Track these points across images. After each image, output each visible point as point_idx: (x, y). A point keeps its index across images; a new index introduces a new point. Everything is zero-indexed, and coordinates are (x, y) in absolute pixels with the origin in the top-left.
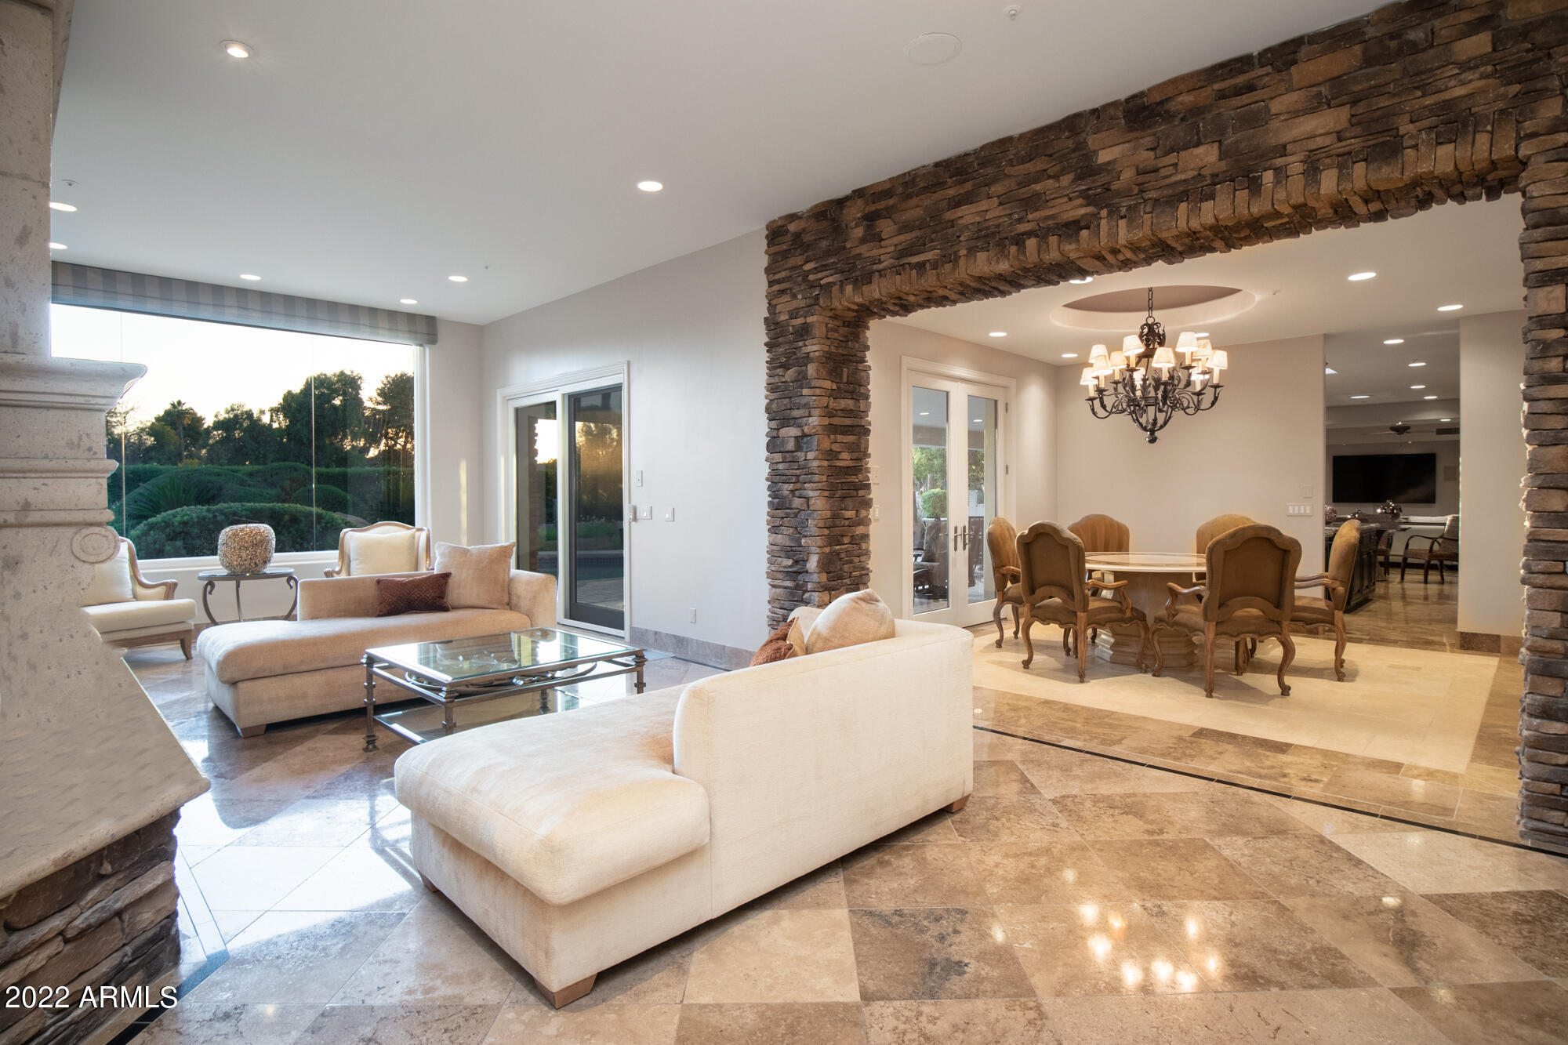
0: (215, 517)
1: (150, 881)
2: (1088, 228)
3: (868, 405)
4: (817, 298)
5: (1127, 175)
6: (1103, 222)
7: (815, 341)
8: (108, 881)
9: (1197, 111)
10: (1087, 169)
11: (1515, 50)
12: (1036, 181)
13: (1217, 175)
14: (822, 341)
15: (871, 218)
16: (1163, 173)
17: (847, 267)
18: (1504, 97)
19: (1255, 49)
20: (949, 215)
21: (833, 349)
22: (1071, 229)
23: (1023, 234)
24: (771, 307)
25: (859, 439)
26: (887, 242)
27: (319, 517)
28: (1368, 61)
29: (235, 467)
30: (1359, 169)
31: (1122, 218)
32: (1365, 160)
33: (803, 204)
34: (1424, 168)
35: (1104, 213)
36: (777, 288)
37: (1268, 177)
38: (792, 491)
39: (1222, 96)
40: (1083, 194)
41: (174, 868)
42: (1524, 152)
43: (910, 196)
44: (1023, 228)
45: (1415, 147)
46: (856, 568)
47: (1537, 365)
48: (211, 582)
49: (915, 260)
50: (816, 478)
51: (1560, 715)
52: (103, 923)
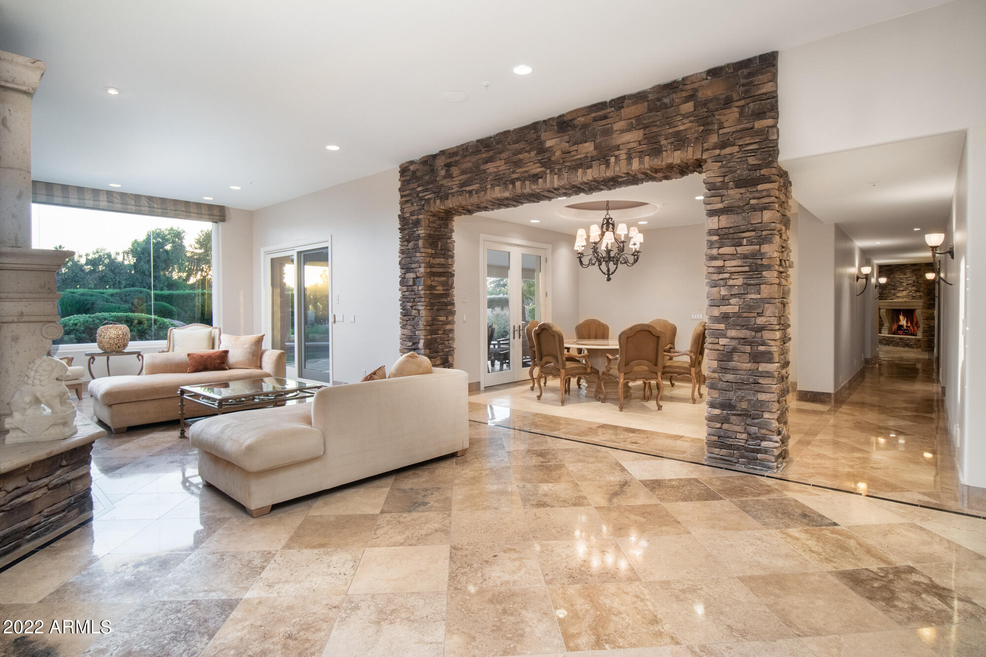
0: (94, 321)
1: (80, 472)
2: (542, 178)
3: (453, 262)
4: (423, 206)
5: (558, 153)
6: (548, 176)
7: (422, 228)
8: (64, 468)
9: (585, 126)
10: (542, 150)
11: (701, 111)
12: (520, 153)
13: (593, 157)
14: (426, 228)
15: (448, 166)
16: (573, 154)
17: (437, 190)
18: (697, 131)
19: (608, 99)
20: (483, 167)
21: (432, 232)
22: (535, 178)
23: (515, 179)
24: (402, 209)
25: (448, 279)
26: (456, 178)
27: (155, 321)
28: (650, 110)
29: (101, 290)
30: (647, 158)
31: (556, 174)
32: (648, 155)
33: (417, 156)
34: (670, 161)
35: (548, 171)
36: (404, 199)
37: (613, 159)
38: (412, 307)
39: (595, 120)
40: (540, 161)
41: (90, 468)
42: (704, 157)
43: (465, 156)
44: (515, 176)
45: (666, 151)
46: (446, 347)
47: (709, 251)
48: (92, 357)
49: (468, 188)
50: (423, 300)
51: (717, 406)
52: (63, 484)
